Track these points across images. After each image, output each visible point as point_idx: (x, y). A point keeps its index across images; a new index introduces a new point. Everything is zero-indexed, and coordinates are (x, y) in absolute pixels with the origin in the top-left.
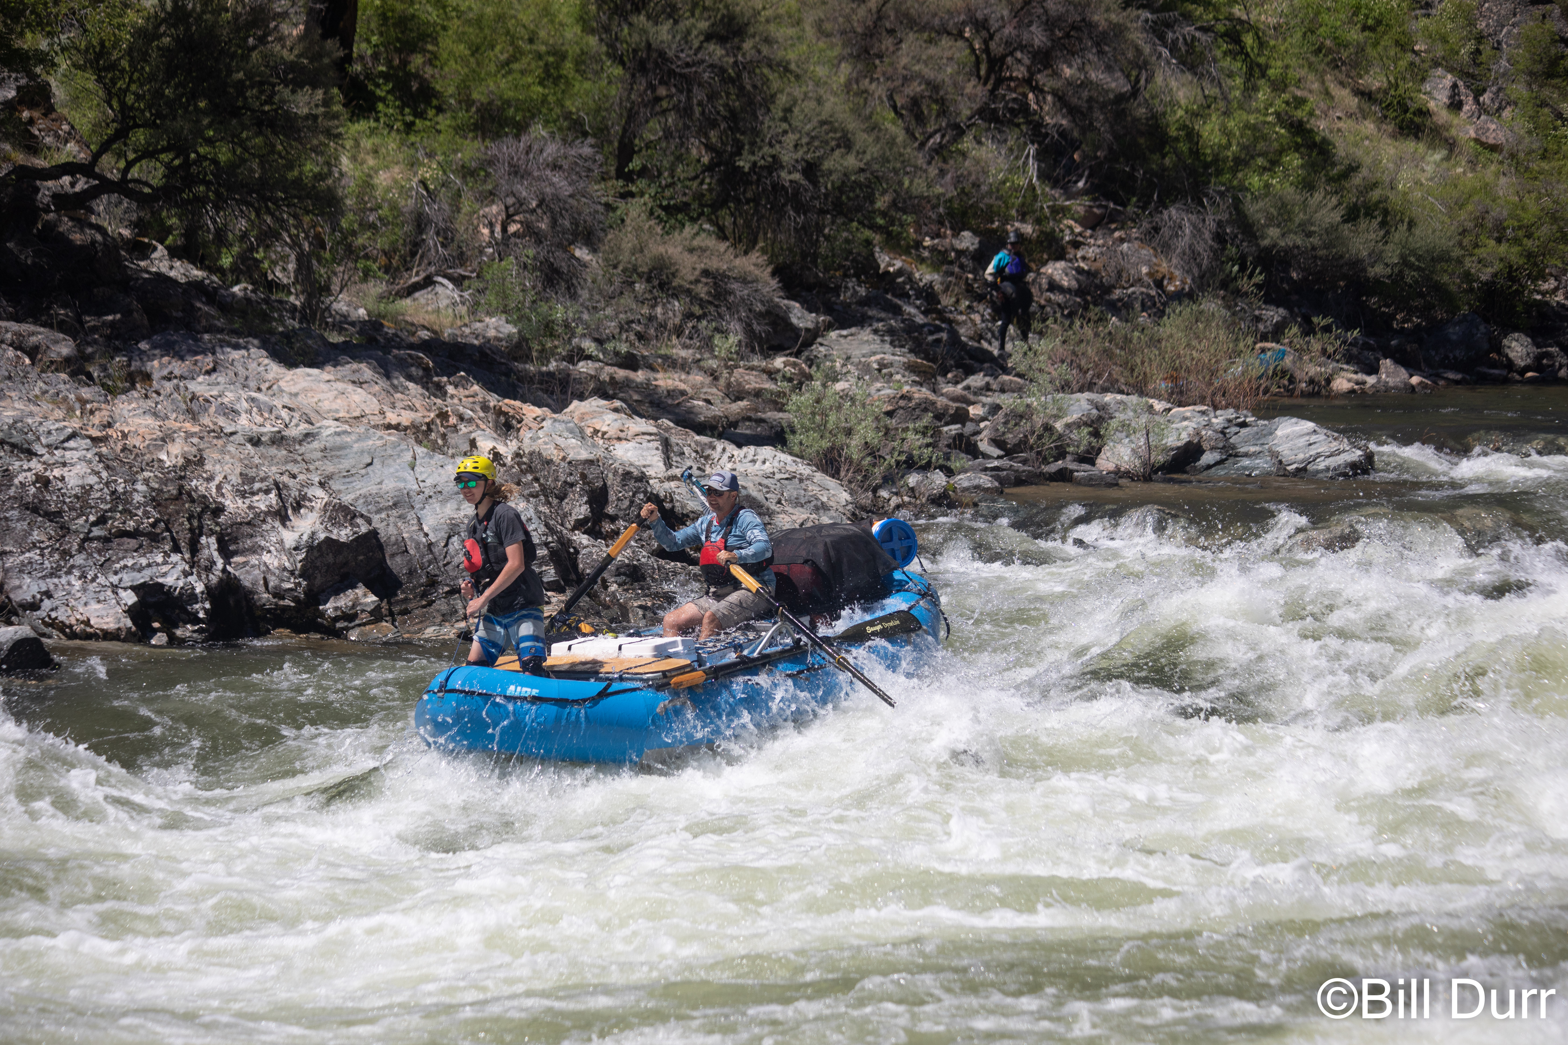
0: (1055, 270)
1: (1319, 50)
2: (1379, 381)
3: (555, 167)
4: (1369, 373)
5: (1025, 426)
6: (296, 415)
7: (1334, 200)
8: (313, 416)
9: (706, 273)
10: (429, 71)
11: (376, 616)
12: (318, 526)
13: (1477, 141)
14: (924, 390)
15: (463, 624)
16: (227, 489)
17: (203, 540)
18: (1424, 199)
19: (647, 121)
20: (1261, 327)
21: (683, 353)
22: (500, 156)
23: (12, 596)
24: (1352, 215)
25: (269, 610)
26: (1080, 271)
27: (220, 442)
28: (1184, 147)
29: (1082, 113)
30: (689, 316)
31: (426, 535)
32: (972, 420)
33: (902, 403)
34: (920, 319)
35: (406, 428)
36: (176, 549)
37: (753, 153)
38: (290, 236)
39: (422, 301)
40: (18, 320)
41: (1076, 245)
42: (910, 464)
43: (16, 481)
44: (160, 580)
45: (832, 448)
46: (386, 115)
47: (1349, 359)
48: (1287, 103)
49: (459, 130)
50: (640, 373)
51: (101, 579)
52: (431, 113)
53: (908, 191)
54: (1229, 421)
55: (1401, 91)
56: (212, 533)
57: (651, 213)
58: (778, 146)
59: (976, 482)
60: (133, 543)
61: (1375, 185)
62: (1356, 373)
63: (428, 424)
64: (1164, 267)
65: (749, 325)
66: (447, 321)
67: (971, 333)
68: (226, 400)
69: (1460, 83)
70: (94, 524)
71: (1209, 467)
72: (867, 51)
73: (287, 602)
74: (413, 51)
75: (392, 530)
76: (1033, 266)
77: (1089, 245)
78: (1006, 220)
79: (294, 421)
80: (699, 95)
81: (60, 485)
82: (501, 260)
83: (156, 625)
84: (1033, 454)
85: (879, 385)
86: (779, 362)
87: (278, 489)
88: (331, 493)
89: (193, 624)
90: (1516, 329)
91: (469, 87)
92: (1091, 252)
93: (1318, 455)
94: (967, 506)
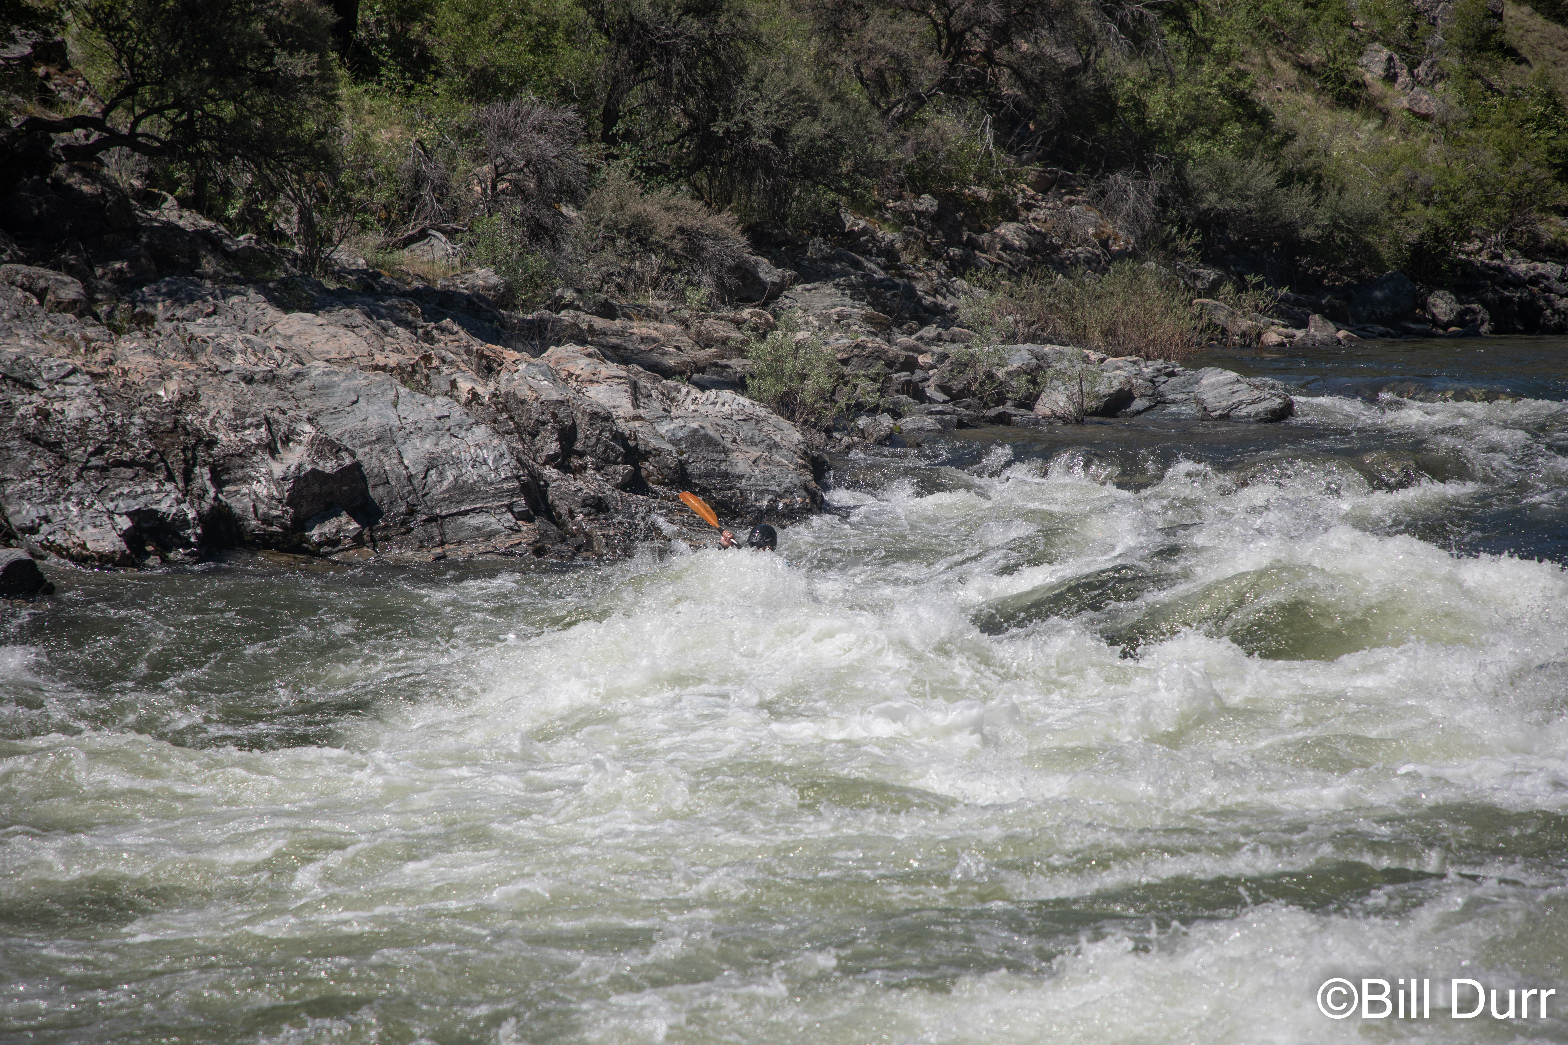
0: (1008, 230)
1: (1262, 26)
2: (1307, 335)
3: (541, 129)
4: (1298, 327)
5: (969, 373)
6: (289, 355)
7: (1271, 166)
8: (304, 356)
9: (681, 230)
10: (428, 38)
11: (358, 541)
12: (305, 458)
13: (1409, 110)
14: (878, 340)
15: (438, 551)
16: (220, 423)
17: (197, 470)
18: (1356, 165)
19: (630, 88)
20: (1199, 284)
21: (660, 304)
22: (491, 119)
23: (11, 520)
24: (1287, 180)
25: (258, 536)
26: (1031, 232)
27: (215, 380)
28: (1131, 117)
29: (1036, 86)
30: (665, 270)
31: (407, 468)
32: (921, 368)
33: (857, 352)
34: (880, 275)
35: (392, 369)
36: (170, 478)
37: (726, 120)
38: (292, 190)
39: (418, 252)
40: (28, 264)
41: (1028, 207)
42: (859, 408)
43: (17, 413)
44: (154, 507)
45: (786, 394)
46: (388, 79)
47: (1281, 314)
48: (1230, 76)
49: (456, 94)
50: (617, 321)
51: (98, 506)
52: (430, 78)
53: (870, 157)
54: (1159, 370)
55: (1338, 64)
56: (205, 463)
57: (631, 174)
58: (749, 114)
59: (920, 425)
60: (129, 473)
61: (1310, 152)
62: (1284, 326)
63: (413, 366)
64: (1109, 228)
65: (720, 278)
66: (439, 271)
67: (927, 287)
68: (222, 341)
69: (1396, 57)
70: (92, 454)
71: (1138, 413)
72: (835, 25)
73: (275, 528)
74: (413, 20)
75: (375, 462)
76: (988, 227)
77: (1040, 207)
78: (965, 184)
79: (286, 361)
80: (677, 65)
81: (60, 417)
82: (490, 216)
83: (150, 548)
84: (976, 400)
85: (837, 335)
86: (746, 313)
87: (269, 423)
88: (319, 429)
89: (185, 548)
90: (1441, 287)
91: (464, 54)
92: (1041, 214)
93: (1241, 403)
94: (911, 446)
